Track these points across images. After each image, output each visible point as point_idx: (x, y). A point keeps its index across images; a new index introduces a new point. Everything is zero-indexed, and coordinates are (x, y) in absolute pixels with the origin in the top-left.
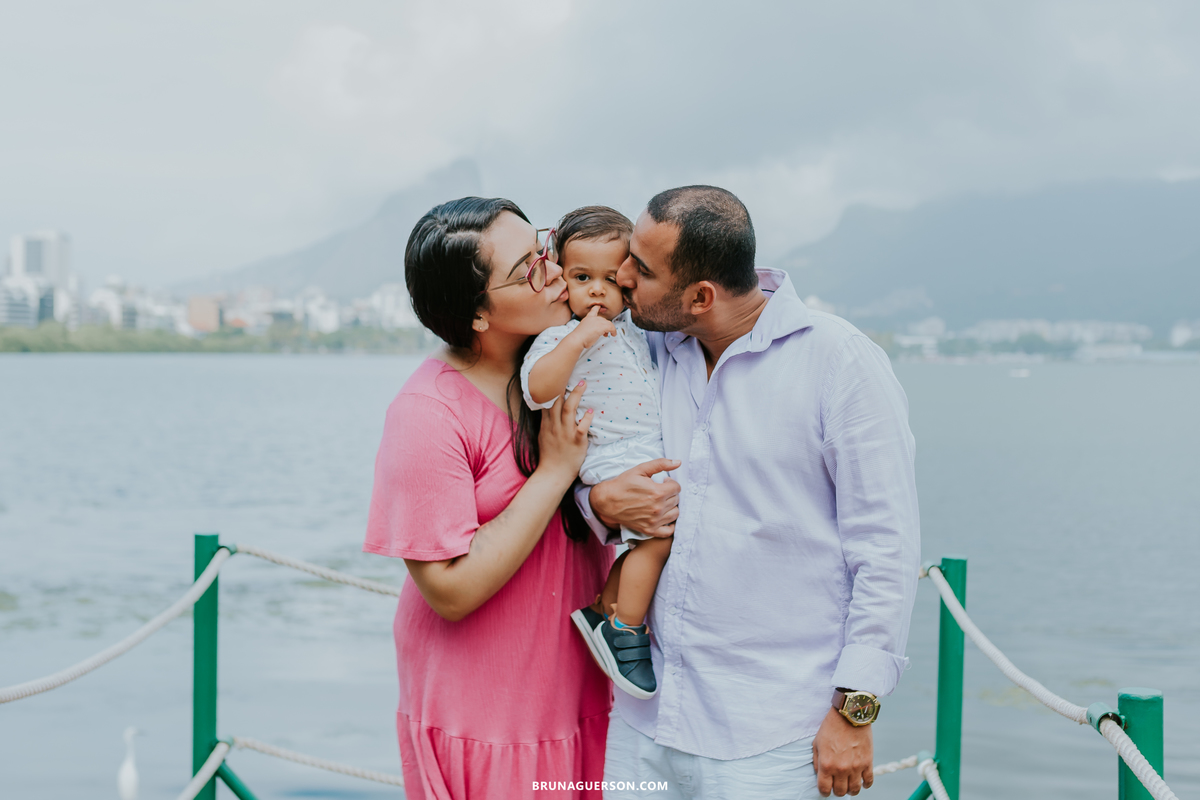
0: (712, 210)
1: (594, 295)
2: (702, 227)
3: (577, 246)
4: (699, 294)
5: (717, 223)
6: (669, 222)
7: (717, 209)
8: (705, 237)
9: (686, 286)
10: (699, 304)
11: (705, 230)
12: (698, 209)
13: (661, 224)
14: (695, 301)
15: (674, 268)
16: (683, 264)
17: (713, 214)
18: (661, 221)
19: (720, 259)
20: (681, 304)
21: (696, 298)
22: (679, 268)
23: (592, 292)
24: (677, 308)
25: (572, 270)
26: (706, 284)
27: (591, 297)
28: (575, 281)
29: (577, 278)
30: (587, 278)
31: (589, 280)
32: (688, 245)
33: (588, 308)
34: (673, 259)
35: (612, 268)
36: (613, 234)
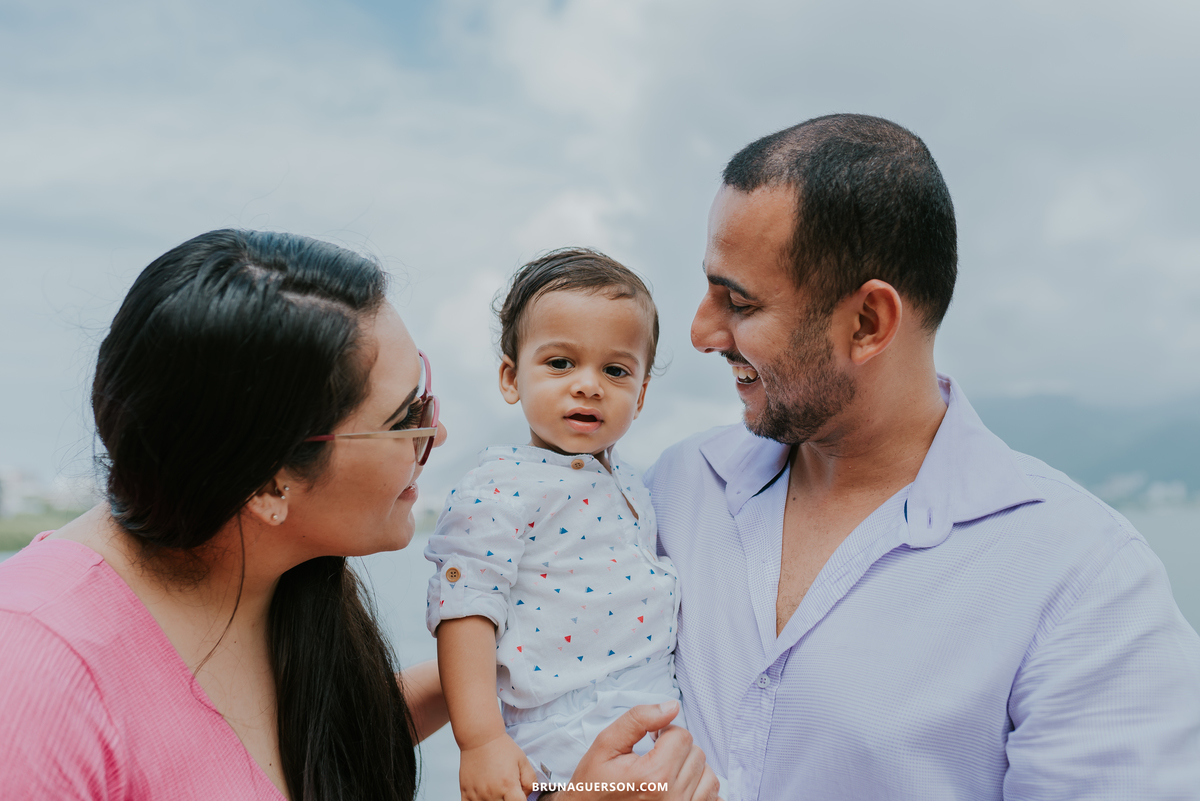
0: (857, 141)
1: (580, 394)
2: (845, 173)
3: (554, 302)
4: (862, 319)
5: (872, 163)
6: (773, 182)
7: (864, 137)
8: (854, 192)
9: (832, 305)
10: (869, 337)
11: (850, 177)
12: (827, 146)
13: (757, 192)
14: (856, 336)
15: (799, 276)
16: (818, 261)
17: (859, 147)
18: (755, 185)
19: (894, 233)
20: (829, 348)
21: (857, 325)
22: (810, 272)
23: (576, 388)
24: (823, 360)
25: (542, 349)
26: (877, 284)
27: (574, 397)
28: (545, 368)
29: (548, 364)
30: (569, 365)
31: (572, 369)
32: (821, 216)
33: (565, 418)
34: (795, 257)
35: (620, 349)
36: (624, 288)
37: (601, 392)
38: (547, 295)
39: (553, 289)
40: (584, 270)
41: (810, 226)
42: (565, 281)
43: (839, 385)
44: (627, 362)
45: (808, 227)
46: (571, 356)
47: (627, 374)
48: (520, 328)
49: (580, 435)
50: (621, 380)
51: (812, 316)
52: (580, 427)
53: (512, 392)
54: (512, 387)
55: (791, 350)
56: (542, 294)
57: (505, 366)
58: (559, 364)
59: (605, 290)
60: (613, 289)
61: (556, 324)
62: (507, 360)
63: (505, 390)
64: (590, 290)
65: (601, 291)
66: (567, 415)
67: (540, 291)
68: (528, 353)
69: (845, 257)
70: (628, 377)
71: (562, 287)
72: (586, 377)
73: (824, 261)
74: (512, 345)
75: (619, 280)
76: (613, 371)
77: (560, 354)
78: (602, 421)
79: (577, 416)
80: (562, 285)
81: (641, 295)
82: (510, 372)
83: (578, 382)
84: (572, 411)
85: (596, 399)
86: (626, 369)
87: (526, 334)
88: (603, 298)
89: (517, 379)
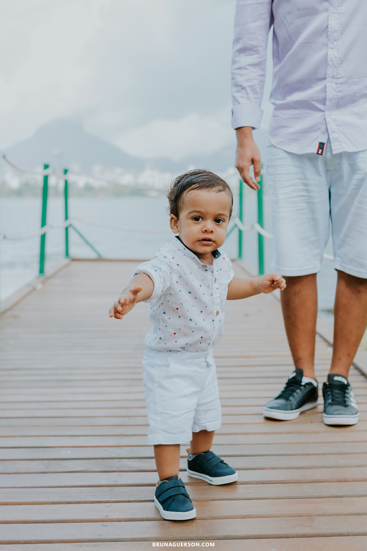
1: (206, 231)
3: (193, 194)
23: (204, 229)
25: (191, 212)
27: (203, 232)
28: (190, 221)
29: (193, 219)
30: (200, 219)
31: (202, 221)
33: (200, 241)
35: (220, 211)
36: (221, 188)
37: (213, 230)
38: (191, 192)
40: (205, 181)
42: (198, 186)
44: (224, 217)
46: (201, 215)
48: (179, 204)
49: (206, 246)
50: (221, 224)
52: (206, 244)
53: (176, 229)
54: (176, 227)
56: (189, 191)
57: (173, 218)
58: (196, 219)
59: (214, 189)
60: (217, 188)
61: (194, 203)
62: (173, 216)
63: (172, 227)
64: (208, 189)
65: (212, 190)
66: (200, 239)
68: (183, 215)
70: (223, 223)
71: (197, 188)
72: (210, 224)
74: (175, 211)
75: (219, 184)
76: (218, 220)
77: (197, 215)
78: (214, 242)
79: (204, 240)
81: (227, 189)
82: (175, 221)
83: (205, 226)
84: (203, 238)
85: (212, 232)
86: (223, 219)
87: (182, 207)
88: (213, 193)
89: (178, 224)
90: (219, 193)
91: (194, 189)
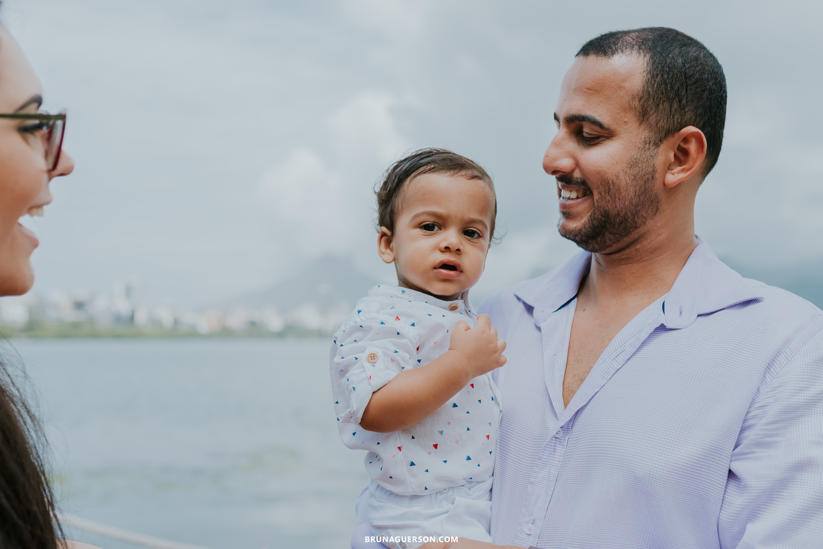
3: (425, 181)
6: (627, 52)
8: (684, 64)
9: (661, 140)
10: (679, 168)
14: (670, 166)
15: (643, 115)
16: (657, 106)
21: (672, 159)
22: (651, 113)
23: (444, 244)
24: (648, 179)
25: (417, 216)
26: (691, 129)
27: (442, 252)
28: (418, 231)
29: (421, 228)
30: (436, 228)
31: (439, 231)
32: (662, 75)
33: (435, 268)
34: (642, 101)
35: (474, 216)
36: (476, 173)
37: (461, 248)
38: (419, 177)
39: (424, 172)
40: (446, 159)
41: (655, 81)
42: (432, 166)
43: (652, 202)
44: (480, 227)
45: (653, 82)
46: (439, 221)
47: (479, 236)
48: (396, 204)
49: (446, 280)
50: (476, 240)
51: (647, 146)
52: (448, 275)
53: (389, 254)
54: (388, 251)
55: (628, 169)
56: (415, 176)
57: (383, 235)
58: (428, 227)
59: (463, 172)
60: (469, 172)
61: (426, 197)
62: (384, 229)
63: (383, 253)
64: (452, 172)
65: (460, 173)
66: (437, 265)
67: (413, 175)
68: (404, 223)
69: (675, 105)
70: (480, 239)
71: (431, 170)
72: (451, 236)
73: (661, 107)
74: (388, 219)
75: (469, 167)
76: (469, 232)
77: (430, 220)
78: (462, 272)
79: (445, 266)
80: (430, 169)
81: (486, 177)
82: (388, 239)
83: (445, 240)
84: (441, 262)
85: (458, 252)
86: (478, 232)
87: (402, 208)
88: (462, 179)
89: (393, 244)
90: (472, 181)
91: (425, 173)
